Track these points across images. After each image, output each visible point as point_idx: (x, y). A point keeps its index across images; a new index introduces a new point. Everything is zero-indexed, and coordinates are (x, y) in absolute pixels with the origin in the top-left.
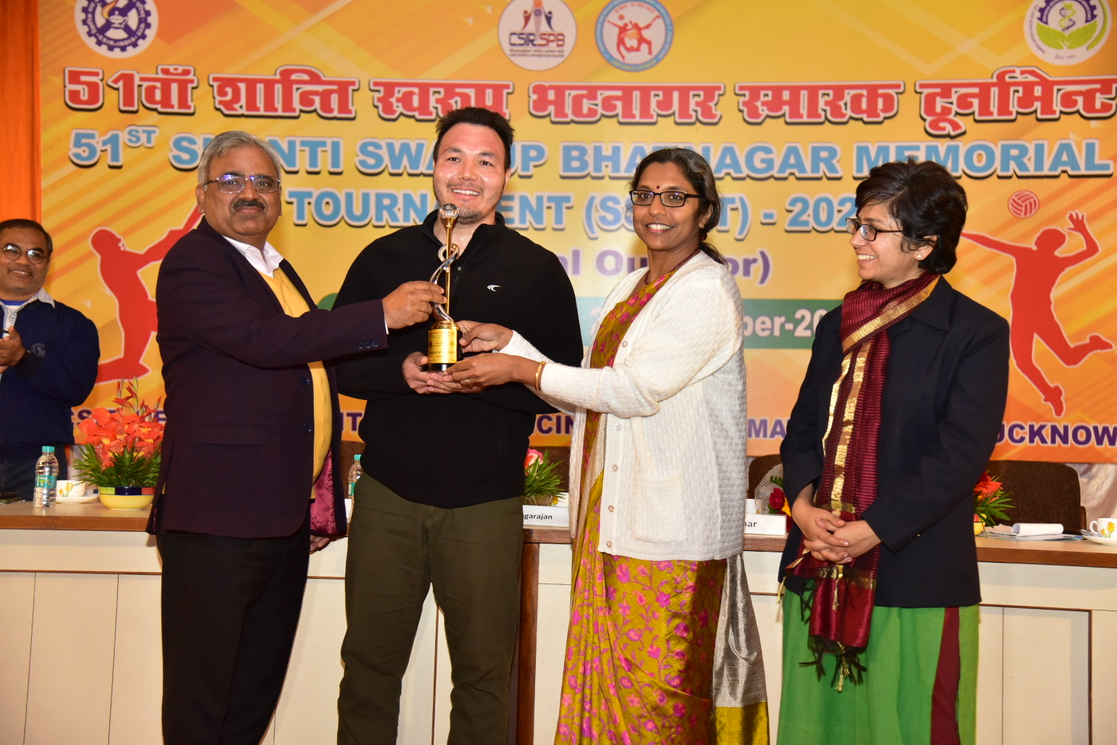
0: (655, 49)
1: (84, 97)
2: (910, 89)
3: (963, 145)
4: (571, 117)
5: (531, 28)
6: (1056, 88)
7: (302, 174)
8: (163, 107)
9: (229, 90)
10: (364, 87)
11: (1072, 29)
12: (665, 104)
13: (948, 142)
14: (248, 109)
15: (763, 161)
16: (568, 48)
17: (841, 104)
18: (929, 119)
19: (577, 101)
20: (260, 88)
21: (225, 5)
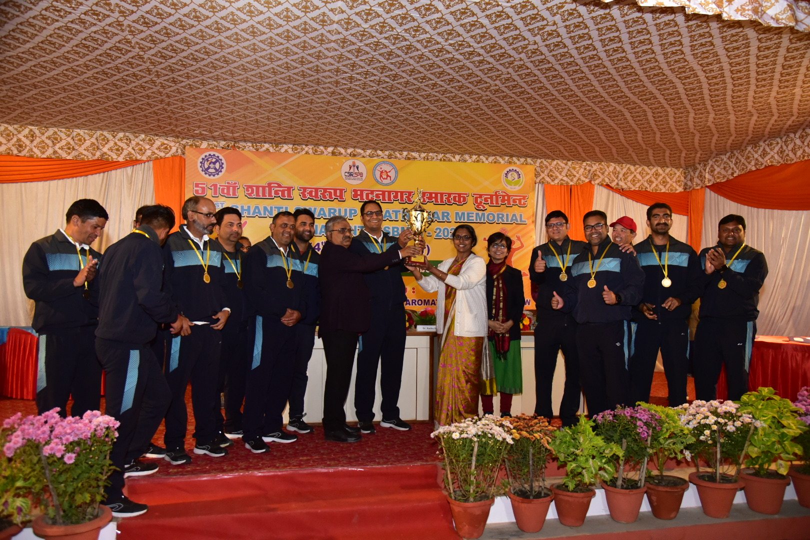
0: (392, 179)
1: (200, 192)
2: (470, 195)
3: (486, 213)
5: (352, 171)
6: (511, 197)
8: (227, 195)
9: (250, 189)
10: (296, 189)
11: (515, 180)
12: (396, 197)
13: (481, 212)
14: (256, 196)
16: (364, 178)
17: (450, 199)
18: (476, 205)
19: (368, 195)
20: (261, 189)
21: (249, 161)
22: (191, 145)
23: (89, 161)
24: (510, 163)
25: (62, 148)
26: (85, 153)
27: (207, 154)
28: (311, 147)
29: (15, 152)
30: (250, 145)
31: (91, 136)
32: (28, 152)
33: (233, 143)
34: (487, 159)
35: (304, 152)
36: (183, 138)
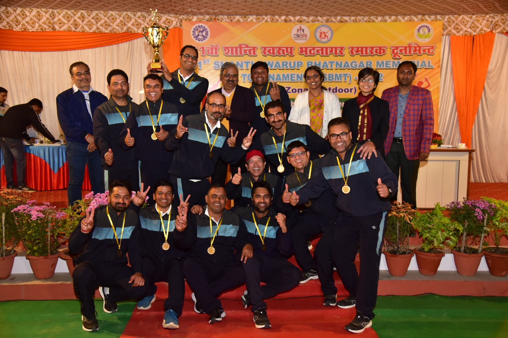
0: (329, 37)
2: (389, 48)
4: (309, 54)
5: (299, 33)
6: (421, 48)
7: (244, 70)
8: (211, 54)
9: (227, 50)
10: (259, 48)
11: (425, 34)
12: (331, 51)
13: (398, 60)
14: (231, 54)
15: (355, 65)
16: (308, 38)
17: (373, 51)
18: (393, 55)
19: (310, 51)
20: (234, 49)
21: (225, 29)
22: (186, 20)
23: (119, 34)
24: (422, 20)
25: (102, 25)
26: (117, 28)
27: (197, 25)
28: (269, 17)
29: (73, 29)
30: (226, 17)
31: (120, 16)
32: (81, 29)
33: (214, 16)
34: (403, 18)
35: (264, 21)
36: (180, 15)
